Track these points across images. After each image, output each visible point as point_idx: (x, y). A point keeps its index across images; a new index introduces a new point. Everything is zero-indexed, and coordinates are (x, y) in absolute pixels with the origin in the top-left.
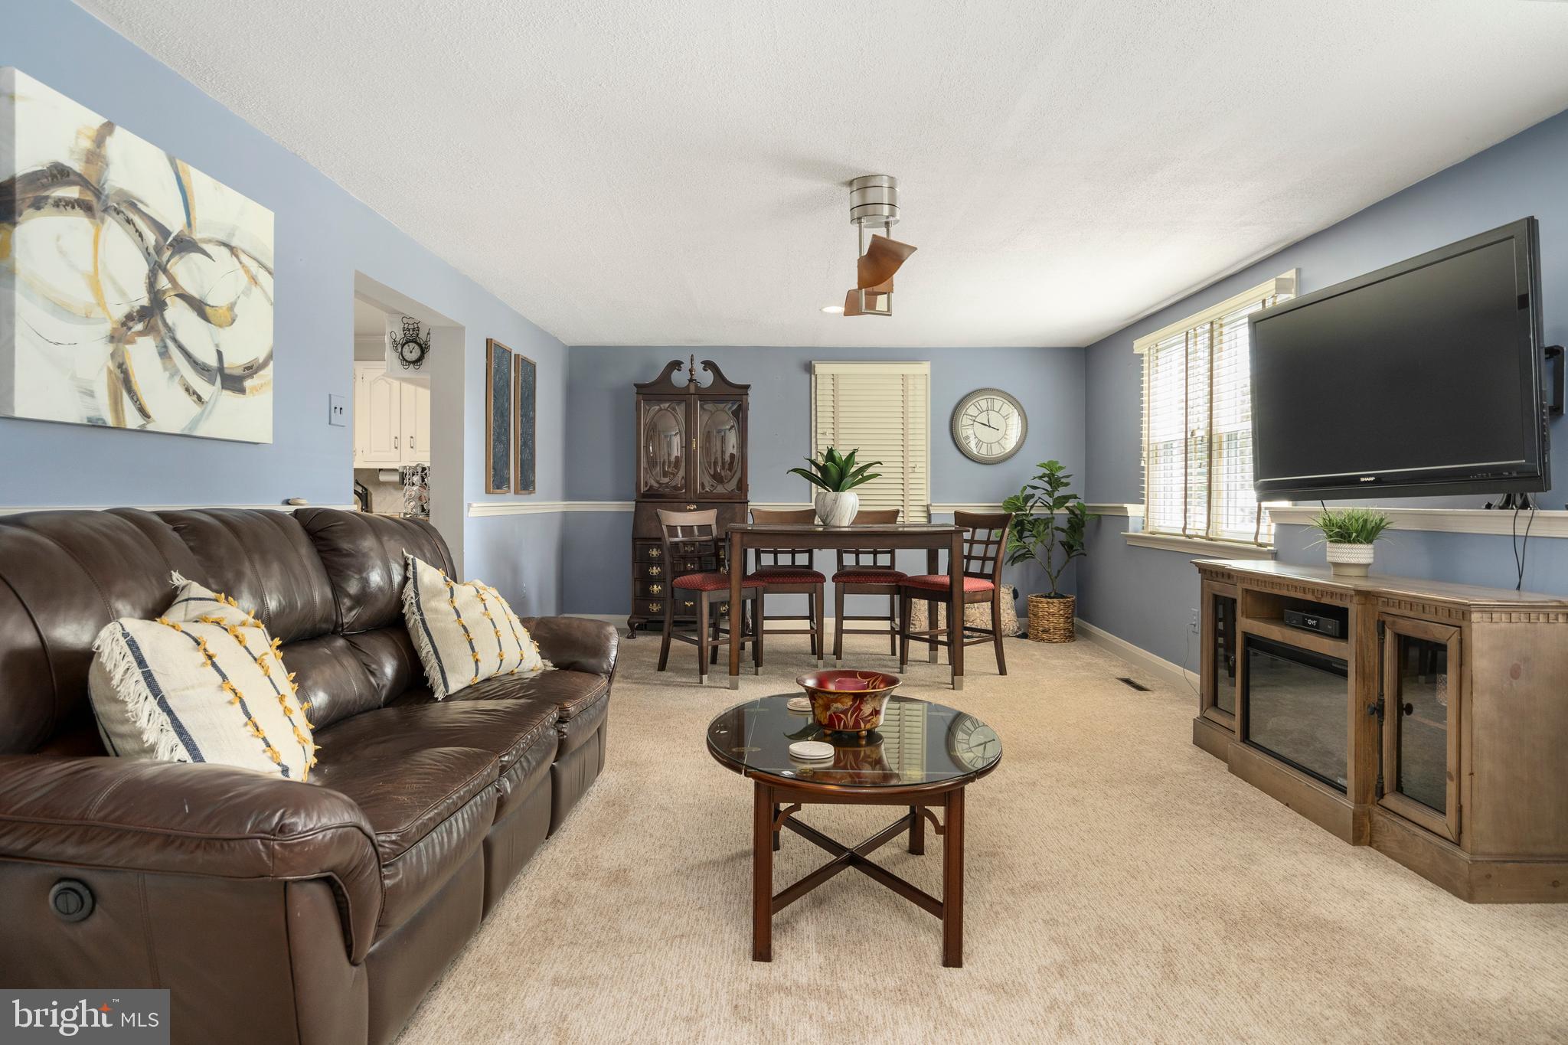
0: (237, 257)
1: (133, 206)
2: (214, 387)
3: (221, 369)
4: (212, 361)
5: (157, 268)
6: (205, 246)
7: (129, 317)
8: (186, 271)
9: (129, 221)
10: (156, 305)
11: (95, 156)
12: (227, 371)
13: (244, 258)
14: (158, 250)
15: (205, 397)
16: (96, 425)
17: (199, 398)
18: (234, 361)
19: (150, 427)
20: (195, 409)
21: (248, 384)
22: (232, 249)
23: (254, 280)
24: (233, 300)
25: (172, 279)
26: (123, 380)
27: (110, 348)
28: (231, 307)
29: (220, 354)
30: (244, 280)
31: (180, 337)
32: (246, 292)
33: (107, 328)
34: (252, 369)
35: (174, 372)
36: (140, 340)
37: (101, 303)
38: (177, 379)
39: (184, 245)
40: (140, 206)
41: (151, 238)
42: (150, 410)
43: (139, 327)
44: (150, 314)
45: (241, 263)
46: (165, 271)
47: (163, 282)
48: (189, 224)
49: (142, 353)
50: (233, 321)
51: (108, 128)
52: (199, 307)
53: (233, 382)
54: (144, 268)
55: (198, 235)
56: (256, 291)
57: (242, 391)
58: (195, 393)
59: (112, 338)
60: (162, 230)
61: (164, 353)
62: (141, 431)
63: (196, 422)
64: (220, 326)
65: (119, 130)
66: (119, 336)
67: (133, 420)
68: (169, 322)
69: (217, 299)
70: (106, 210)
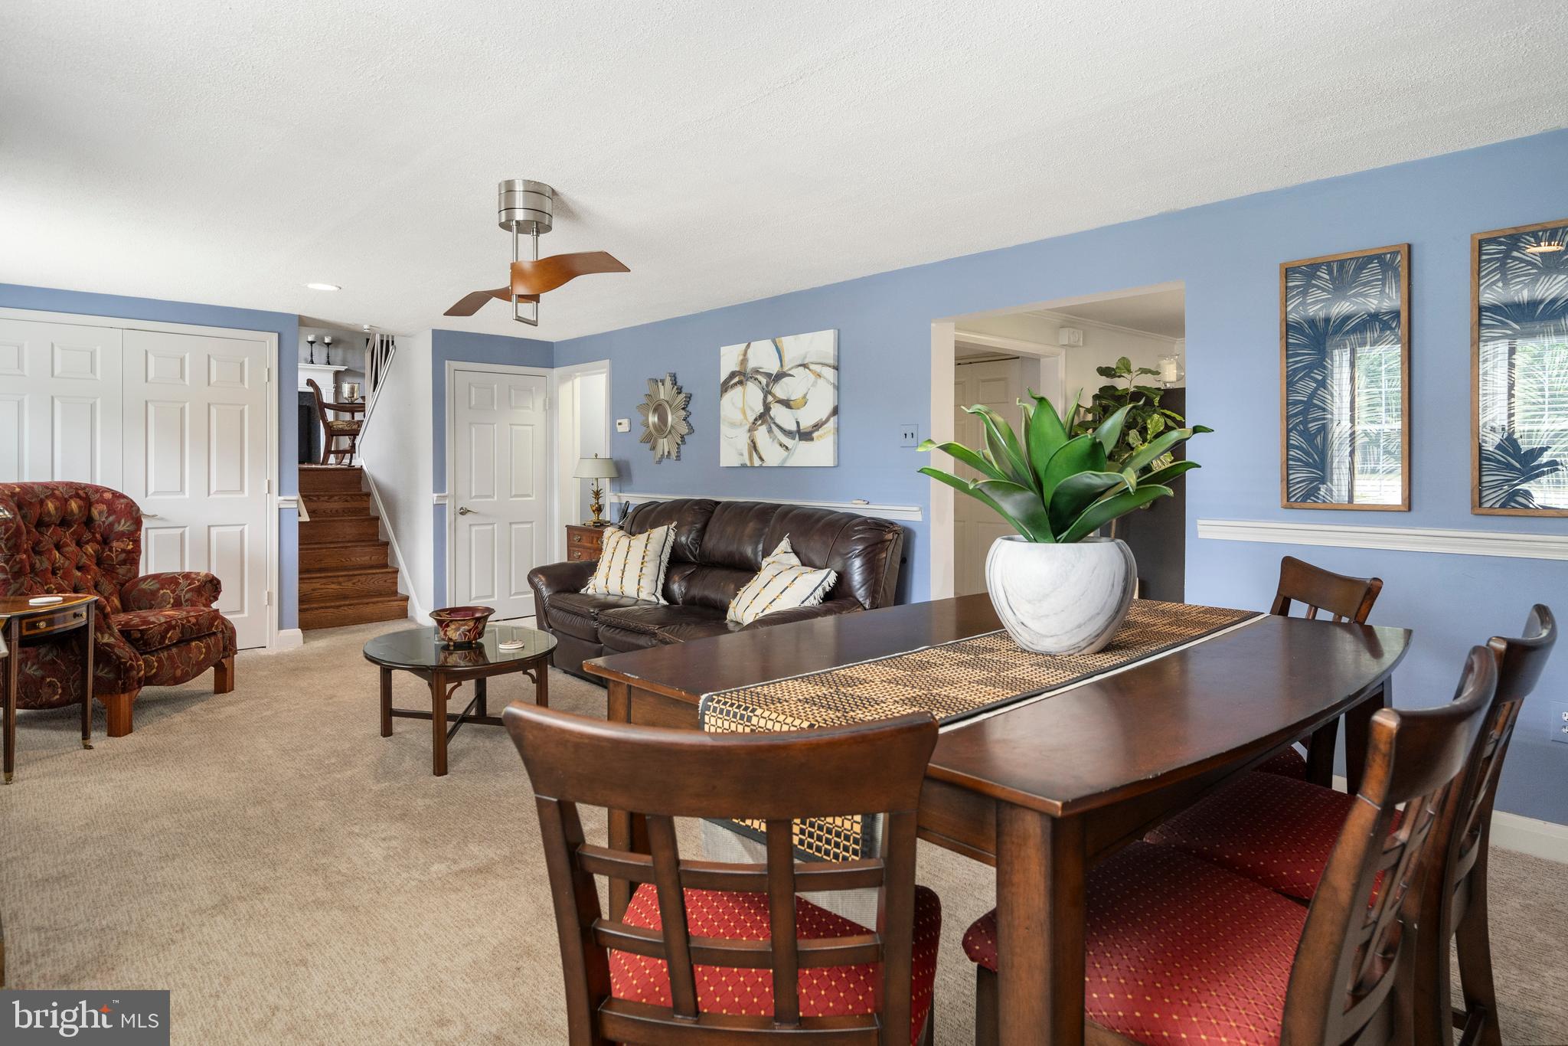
0: (808, 368)
1: (757, 372)
2: (794, 441)
3: (798, 430)
4: (794, 428)
5: (767, 392)
6: (790, 372)
7: (756, 420)
8: (780, 390)
9: (756, 379)
10: (767, 408)
11: (744, 361)
12: (802, 431)
13: (812, 367)
14: (767, 385)
15: (790, 447)
16: (744, 466)
17: (787, 448)
18: (806, 424)
19: (764, 465)
20: (785, 453)
21: (815, 435)
22: (805, 366)
23: (819, 376)
24: (805, 392)
25: (774, 396)
26: (754, 446)
27: (749, 434)
28: (805, 397)
29: (798, 423)
30: (812, 377)
31: (777, 421)
32: (814, 384)
33: (747, 427)
34: (817, 426)
35: (774, 438)
36: (760, 428)
37: (746, 418)
38: (776, 441)
39: (780, 376)
40: (760, 370)
41: (764, 381)
42: (764, 457)
43: (760, 422)
44: (764, 416)
45: (810, 370)
46: (770, 393)
47: (770, 398)
48: (782, 365)
49: (761, 433)
50: (806, 403)
51: (748, 346)
52: (787, 403)
53: (806, 436)
54: (761, 396)
55: (785, 369)
56: (821, 381)
57: (812, 439)
58: (784, 445)
59: (749, 431)
60: (768, 375)
61: (770, 431)
62: (761, 467)
63: (785, 460)
64: (798, 409)
65: (752, 344)
66: (752, 429)
67: (757, 462)
68: (772, 416)
69: (795, 395)
70: (747, 380)
